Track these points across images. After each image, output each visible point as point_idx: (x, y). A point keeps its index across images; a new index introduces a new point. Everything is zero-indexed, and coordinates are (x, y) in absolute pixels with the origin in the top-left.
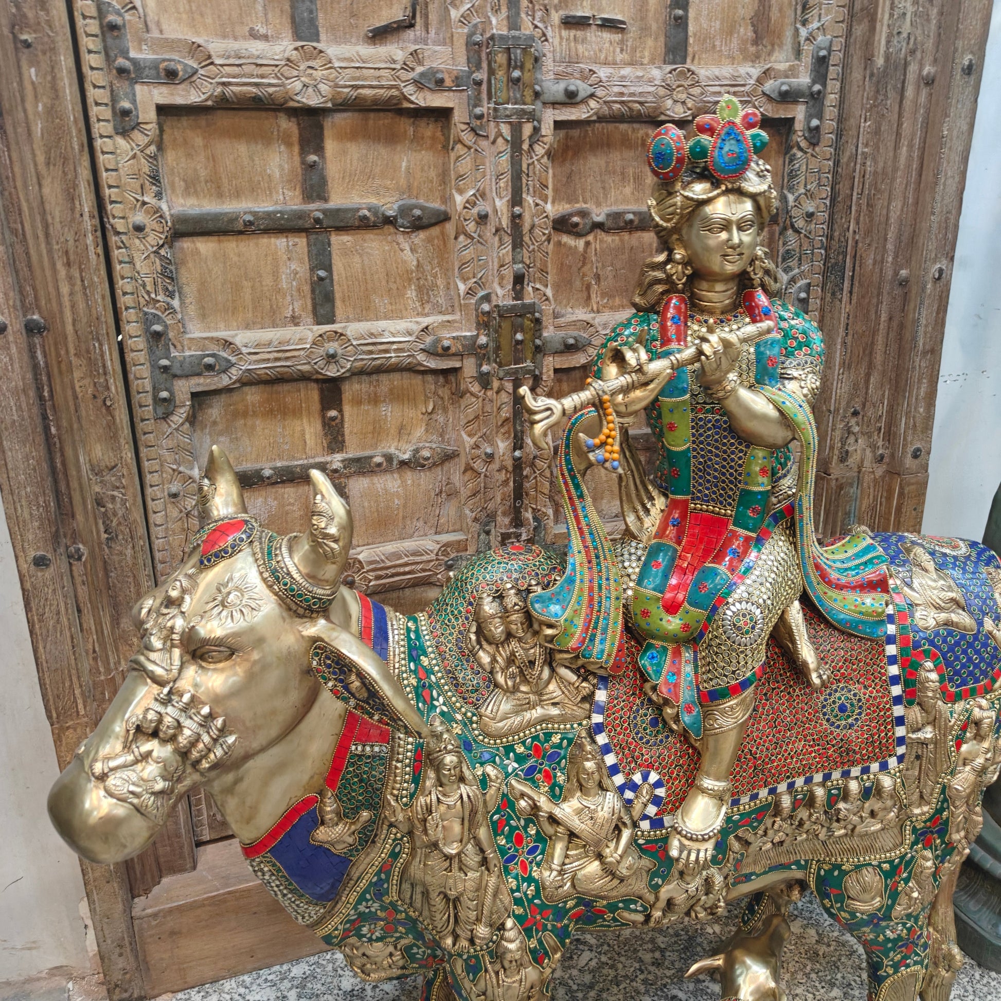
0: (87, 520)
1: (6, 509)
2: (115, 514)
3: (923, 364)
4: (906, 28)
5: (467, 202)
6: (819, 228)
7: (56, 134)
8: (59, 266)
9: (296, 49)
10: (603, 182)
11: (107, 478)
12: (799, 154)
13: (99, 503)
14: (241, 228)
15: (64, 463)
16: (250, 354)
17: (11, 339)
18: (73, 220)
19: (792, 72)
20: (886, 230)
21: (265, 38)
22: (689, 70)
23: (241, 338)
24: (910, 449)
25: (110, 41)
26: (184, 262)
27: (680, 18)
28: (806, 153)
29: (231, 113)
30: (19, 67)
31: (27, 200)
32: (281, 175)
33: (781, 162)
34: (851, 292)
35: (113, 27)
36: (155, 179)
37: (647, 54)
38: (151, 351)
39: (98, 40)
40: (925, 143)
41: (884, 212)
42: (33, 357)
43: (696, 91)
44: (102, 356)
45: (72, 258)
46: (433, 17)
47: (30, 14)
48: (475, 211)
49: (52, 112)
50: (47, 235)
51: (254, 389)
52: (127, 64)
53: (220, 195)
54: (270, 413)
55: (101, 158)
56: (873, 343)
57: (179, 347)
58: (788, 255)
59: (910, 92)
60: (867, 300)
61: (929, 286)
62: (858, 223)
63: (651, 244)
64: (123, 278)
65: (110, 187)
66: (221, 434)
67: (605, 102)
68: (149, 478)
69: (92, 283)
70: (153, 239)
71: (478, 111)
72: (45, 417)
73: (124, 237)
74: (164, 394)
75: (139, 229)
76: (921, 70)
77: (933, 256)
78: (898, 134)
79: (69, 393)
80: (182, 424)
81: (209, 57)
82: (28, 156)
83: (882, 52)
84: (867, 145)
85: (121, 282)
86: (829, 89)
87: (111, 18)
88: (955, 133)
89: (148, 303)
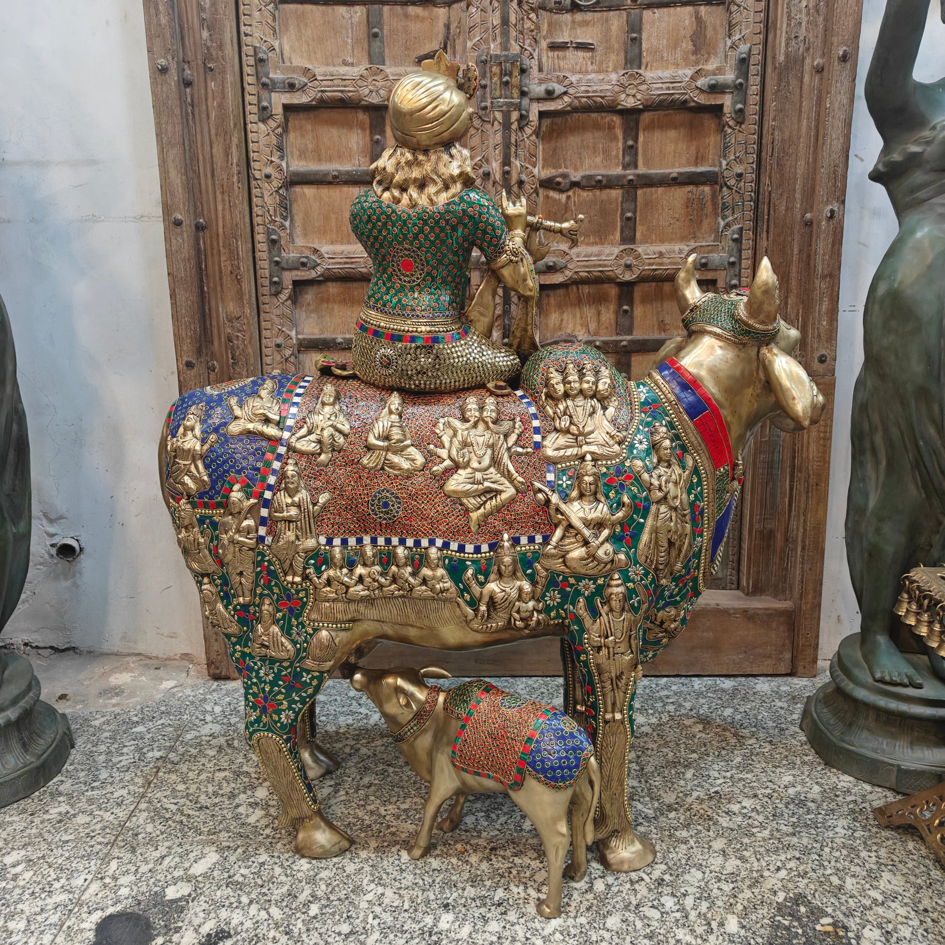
0: (220, 347)
1: (174, 329)
2: (238, 348)
3: (823, 286)
4: (802, 33)
5: (476, 164)
6: (747, 186)
7: (222, 117)
8: (218, 193)
9: (366, 69)
10: (580, 153)
11: (235, 324)
12: (729, 131)
13: (230, 340)
14: (331, 180)
15: (210, 310)
16: (329, 258)
17: (184, 229)
18: (227, 167)
19: (720, 70)
20: (795, 184)
21: (352, 65)
22: (637, 73)
23: (325, 249)
24: (817, 355)
25: (259, 68)
26: (296, 200)
27: (635, 39)
28: (734, 129)
29: (329, 110)
30: (206, 82)
31: (203, 155)
32: (358, 148)
33: (719, 139)
34: (768, 232)
35: (262, 60)
36: (280, 148)
37: (611, 65)
38: (269, 250)
39: (253, 68)
40: (819, 115)
41: (793, 170)
42: (198, 244)
43: (643, 87)
44: (237, 248)
45: (225, 188)
46: (459, 48)
47: (214, 53)
48: (481, 171)
49: (221, 106)
50: (213, 175)
51: (334, 284)
52: (267, 80)
53: (320, 160)
54: (343, 301)
55: (250, 135)
56: (789, 273)
57: (287, 250)
58: (725, 207)
59: (807, 79)
60: (782, 238)
61: (823, 223)
62: (770, 178)
63: (617, 199)
64: (257, 206)
65: (254, 152)
66: (312, 312)
67: (575, 97)
68: (264, 332)
69: (235, 204)
70: (276, 184)
71: (483, 104)
72: (202, 281)
73: (259, 182)
74: (276, 279)
75: (268, 177)
76: (813, 62)
77: (825, 199)
78: (800, 111)
79: (217, 268)
80: (286, 300)
81: (315, 76)
82: (206, 130)
83: (782, 51)
84: (774, 120)
85: (256, 209)
86: (751, 82)
87: (261, 55)
88: (837, 105)
89: (270, 222)
